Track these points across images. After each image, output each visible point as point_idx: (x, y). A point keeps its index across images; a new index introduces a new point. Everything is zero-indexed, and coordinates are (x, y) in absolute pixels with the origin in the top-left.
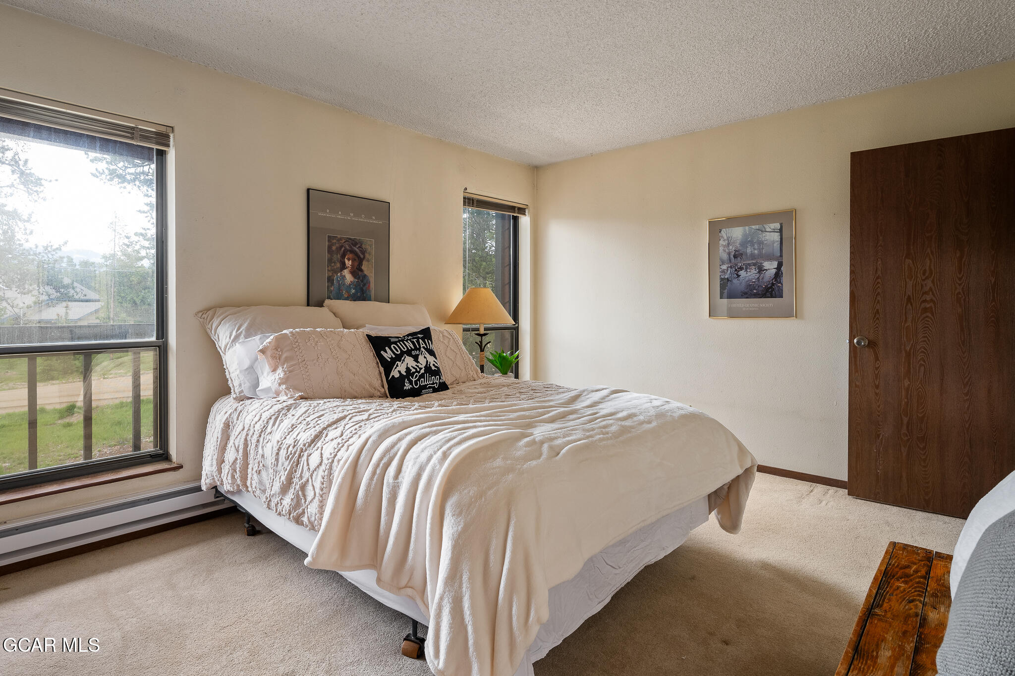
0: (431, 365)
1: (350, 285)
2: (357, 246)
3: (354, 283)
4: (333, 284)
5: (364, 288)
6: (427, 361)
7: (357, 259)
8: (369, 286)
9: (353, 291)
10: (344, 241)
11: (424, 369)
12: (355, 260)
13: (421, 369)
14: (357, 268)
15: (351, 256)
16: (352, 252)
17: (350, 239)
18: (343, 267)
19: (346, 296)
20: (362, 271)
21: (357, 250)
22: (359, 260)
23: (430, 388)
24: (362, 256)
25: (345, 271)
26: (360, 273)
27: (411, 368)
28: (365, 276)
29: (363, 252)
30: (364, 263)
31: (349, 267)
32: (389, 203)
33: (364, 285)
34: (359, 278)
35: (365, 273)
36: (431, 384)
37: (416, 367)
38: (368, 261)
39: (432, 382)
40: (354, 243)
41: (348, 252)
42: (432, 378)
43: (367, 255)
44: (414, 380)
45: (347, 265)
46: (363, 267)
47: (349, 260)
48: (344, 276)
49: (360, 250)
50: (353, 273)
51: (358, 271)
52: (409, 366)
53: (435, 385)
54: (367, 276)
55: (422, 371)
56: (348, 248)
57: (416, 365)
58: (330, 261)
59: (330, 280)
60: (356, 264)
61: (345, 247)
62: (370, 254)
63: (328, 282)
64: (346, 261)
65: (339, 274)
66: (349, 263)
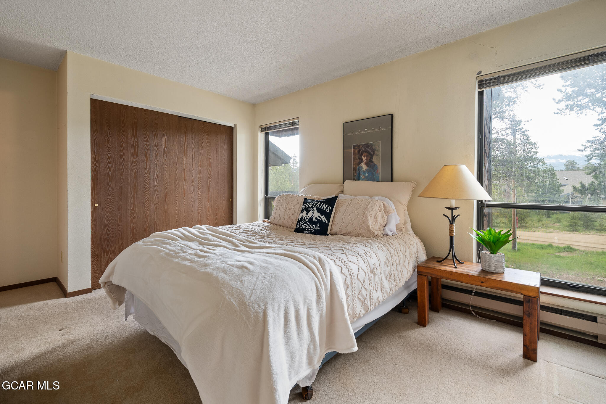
0: (314, 218)
1: (365, 171)
2: (369, 148)
3: (367, 170)
4: (356, 171)
5: (374, 173)
6: (313, 215)
7: (369, 155)
8: (378, 171)
9: (367, 175)
10: (361, 146)
11: (308, 219)
12: (368, 156)
13: (307, 218)
14: (369, 161)
15: (365, 154)
16: (366, 151)
17: (365, 144)
18: (362, 161)
19: (363, 178)
20: (372, 162)
21: (369, 150)
22: (370, 156)
23: (308, 230)
24: (372, 153)
25: (363, 163)
26: (371, 163)
27: (303, 217)
28: (375, 165)
29: (373, 151)
30: (374, 157)
31: (364, 161)
32: (392, 115)
33: (374, 170)
34: (371, 166)
35: (375, 163)
36: (309, 229)
37: (305, 217)
38: (377, 155)
39: (310, 227)
40: (367, 146)
41: (364, 152)
42: (311, 225)
43: (376, 152)
44: (301, 224)
45: (363, 160)
46: (373, 160)
47: (364, 157)
48: (362, 166)
49: (371, 150)
50: (367, 164)
51: (370, 162)
52: (303, 216)
53: (312, 230)
54: (376, 165)
55: (307, 220)
56: (364, 150)
57: (306, 216)
58: (354, 159)
59: (355, 169)
60: (369, 158)
61: (362, 150)
62: (378, 151)
63: (353, 171)
64: (363, 157)
65: (359, 166)
66: (364, 159)
